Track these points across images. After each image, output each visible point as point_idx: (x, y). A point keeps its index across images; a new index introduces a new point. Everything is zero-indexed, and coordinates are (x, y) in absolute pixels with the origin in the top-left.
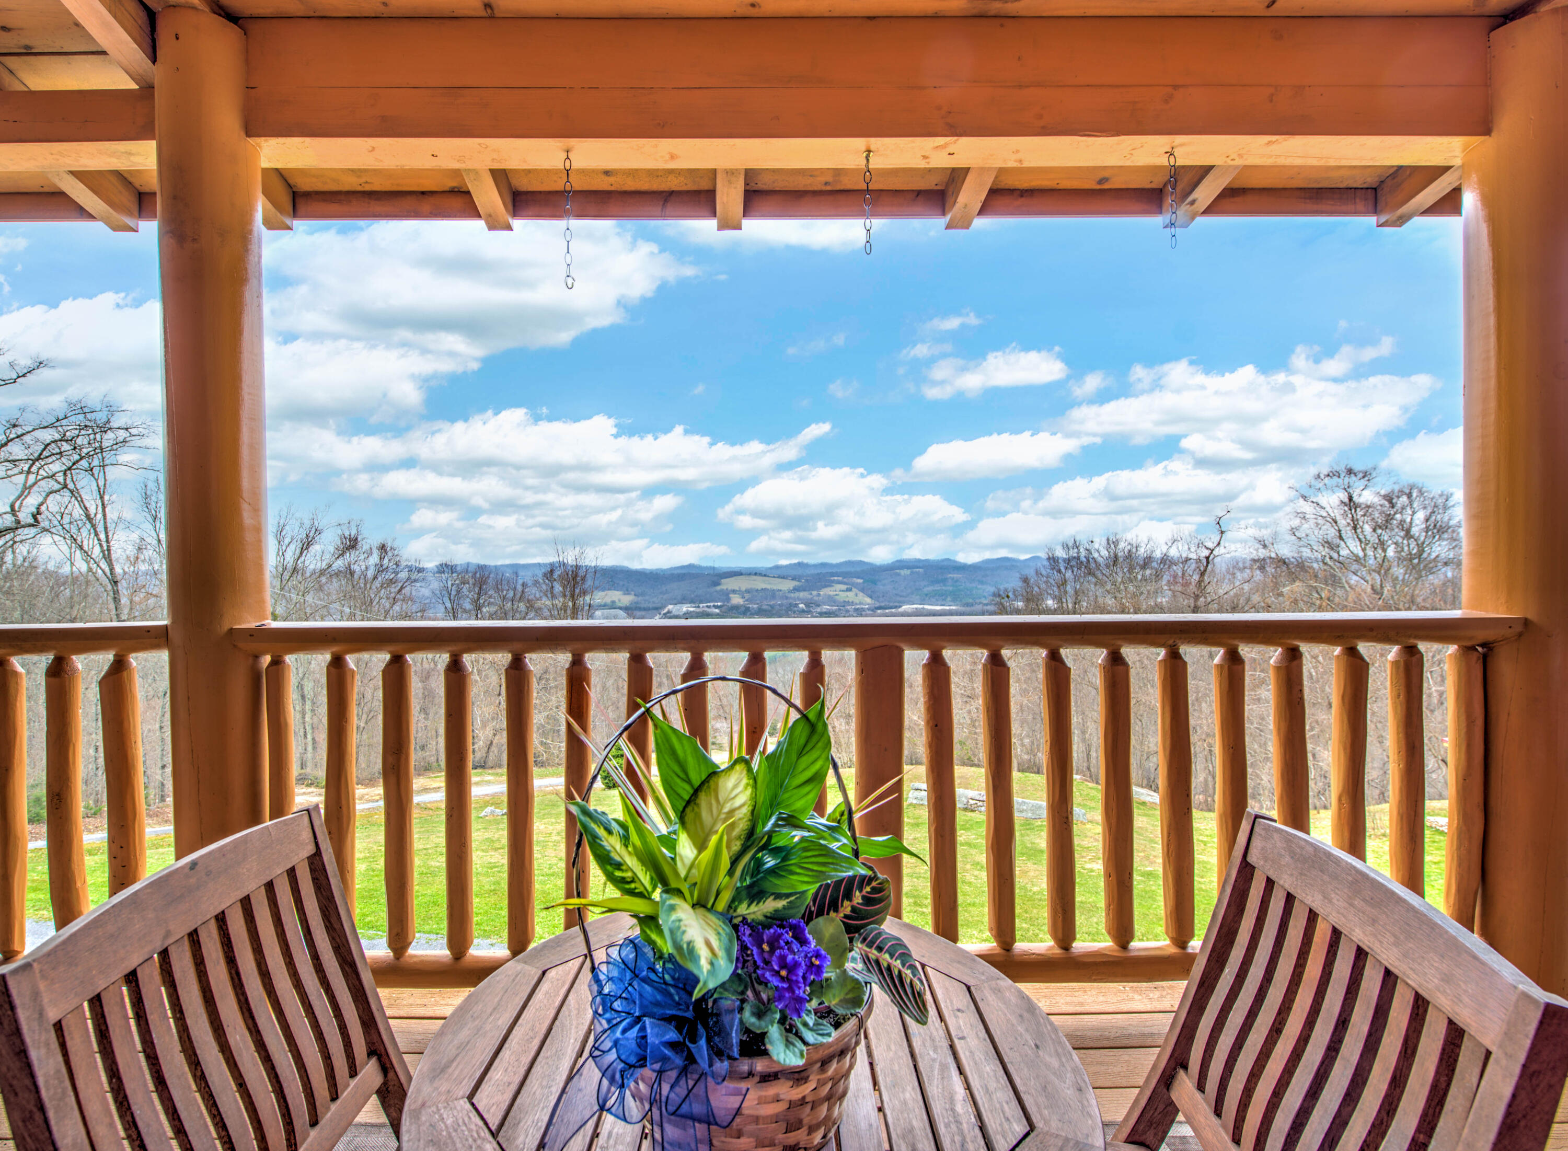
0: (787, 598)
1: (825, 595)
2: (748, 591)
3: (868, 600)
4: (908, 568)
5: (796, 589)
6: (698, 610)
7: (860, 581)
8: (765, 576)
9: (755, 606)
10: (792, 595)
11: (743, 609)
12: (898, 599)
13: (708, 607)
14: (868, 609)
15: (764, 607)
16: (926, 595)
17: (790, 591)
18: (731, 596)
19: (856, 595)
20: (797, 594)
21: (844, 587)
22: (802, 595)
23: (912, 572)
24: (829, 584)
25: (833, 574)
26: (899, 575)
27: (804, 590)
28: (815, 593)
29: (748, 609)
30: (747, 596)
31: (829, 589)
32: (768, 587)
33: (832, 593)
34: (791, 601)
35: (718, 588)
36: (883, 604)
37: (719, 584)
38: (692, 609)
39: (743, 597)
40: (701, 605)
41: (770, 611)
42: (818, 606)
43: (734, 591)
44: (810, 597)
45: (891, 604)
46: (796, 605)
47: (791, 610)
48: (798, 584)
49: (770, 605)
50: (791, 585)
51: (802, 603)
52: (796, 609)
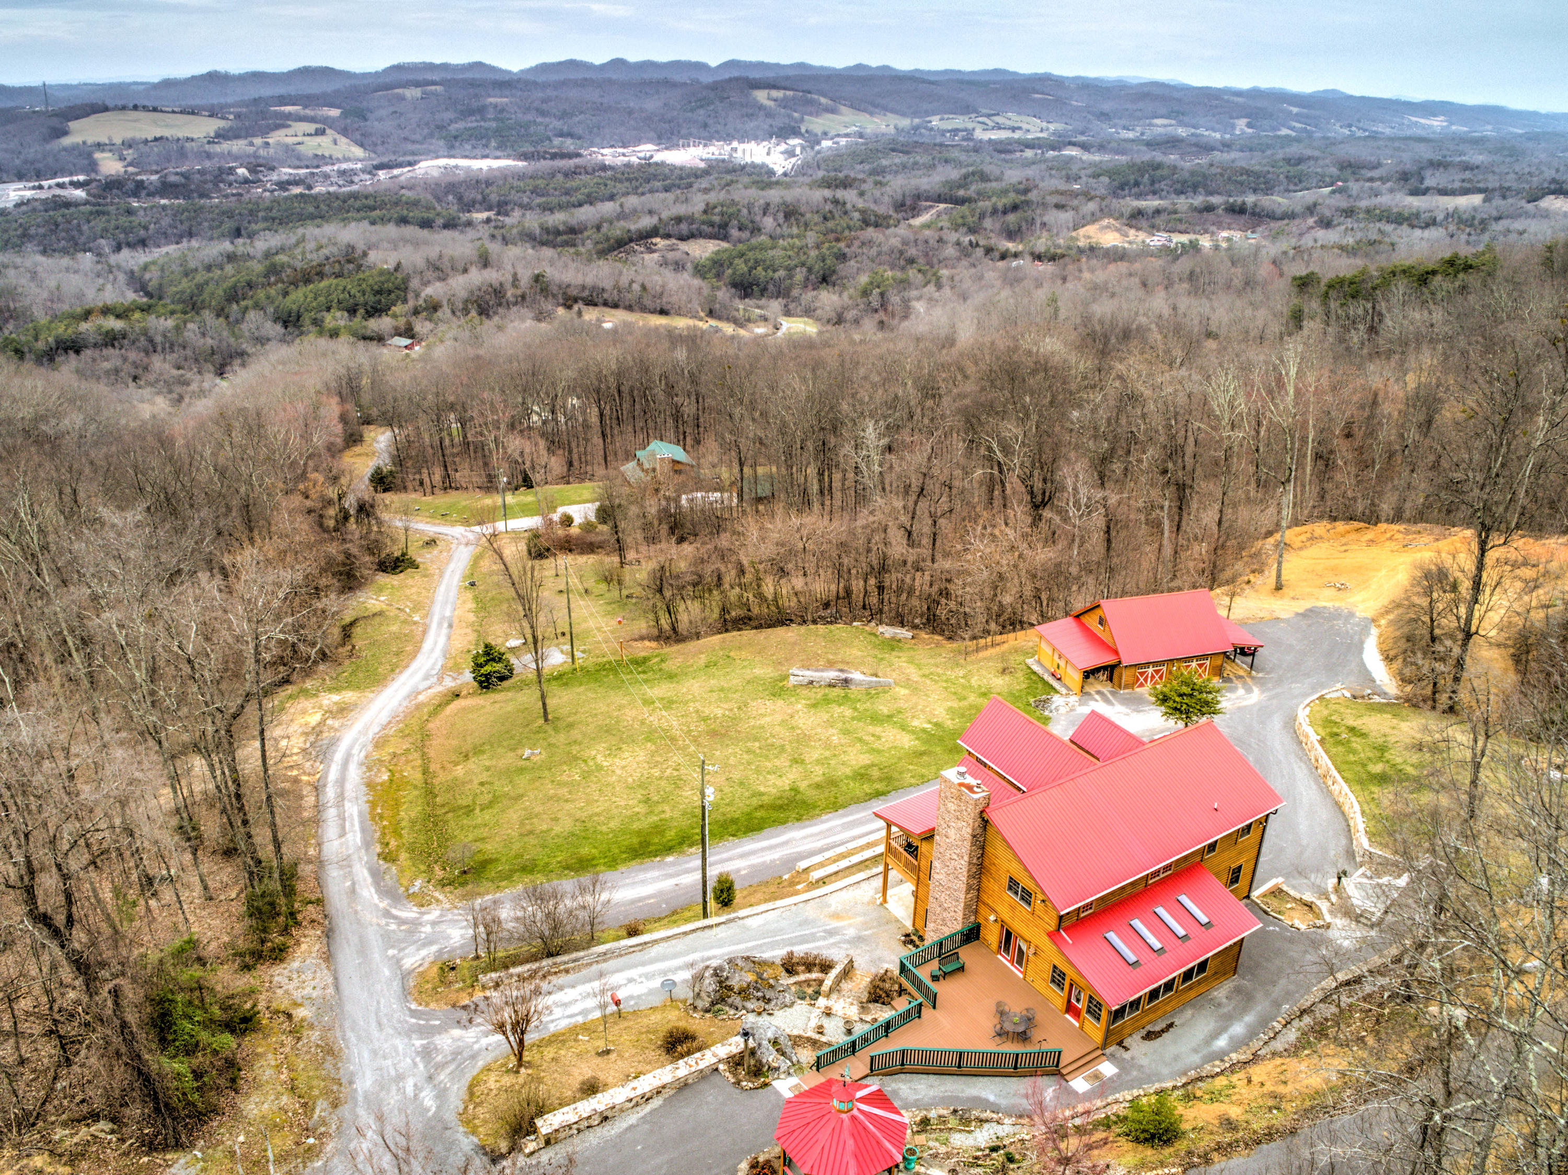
0: (209, 156)
1: (278, 144)
2: (128, 144)
3: (358, 152)
4: (417, 84)
5: (221, 136)
6: (43, 195)
7: (335, 113)
8: (155, 110)
9: (154, 178)
10: (218, 148)
11: (130, 186)
12: (410, 147)
13: (61, 186)
14: (363, 171)
15: (173, 179)
16: (456, 137)
17: (211, 140)
18: (98, 155)
19: (335, 142)
20: (225, 146)
21: (311, 127)
22: (238, 146)
23: (424, 93)
24: (282, 122)
25: (283, 100)
26: (402, 98)
27: (237, 137)
28: (258, 141)
29: (140, 185)
30: (130, 154)
31: (282, 132)
32: (167, 133)
33: (290, 140)
34: (215, 160)
35: (67, 141)
36: (385, 159)
37: (65, 133)
38: (28, 194)
39: (122, 158)
40: (45, 183)
41: (184, 186)
42: (273, 169)
43: (99, 146)
44: (251, 150)
45: (401, 159)
46: (231, 171)
47: (222, 181)
48: (221, 124)
49: (182, 174)
50: (210, 125)
51: (241, 166)
52: (232, 178)
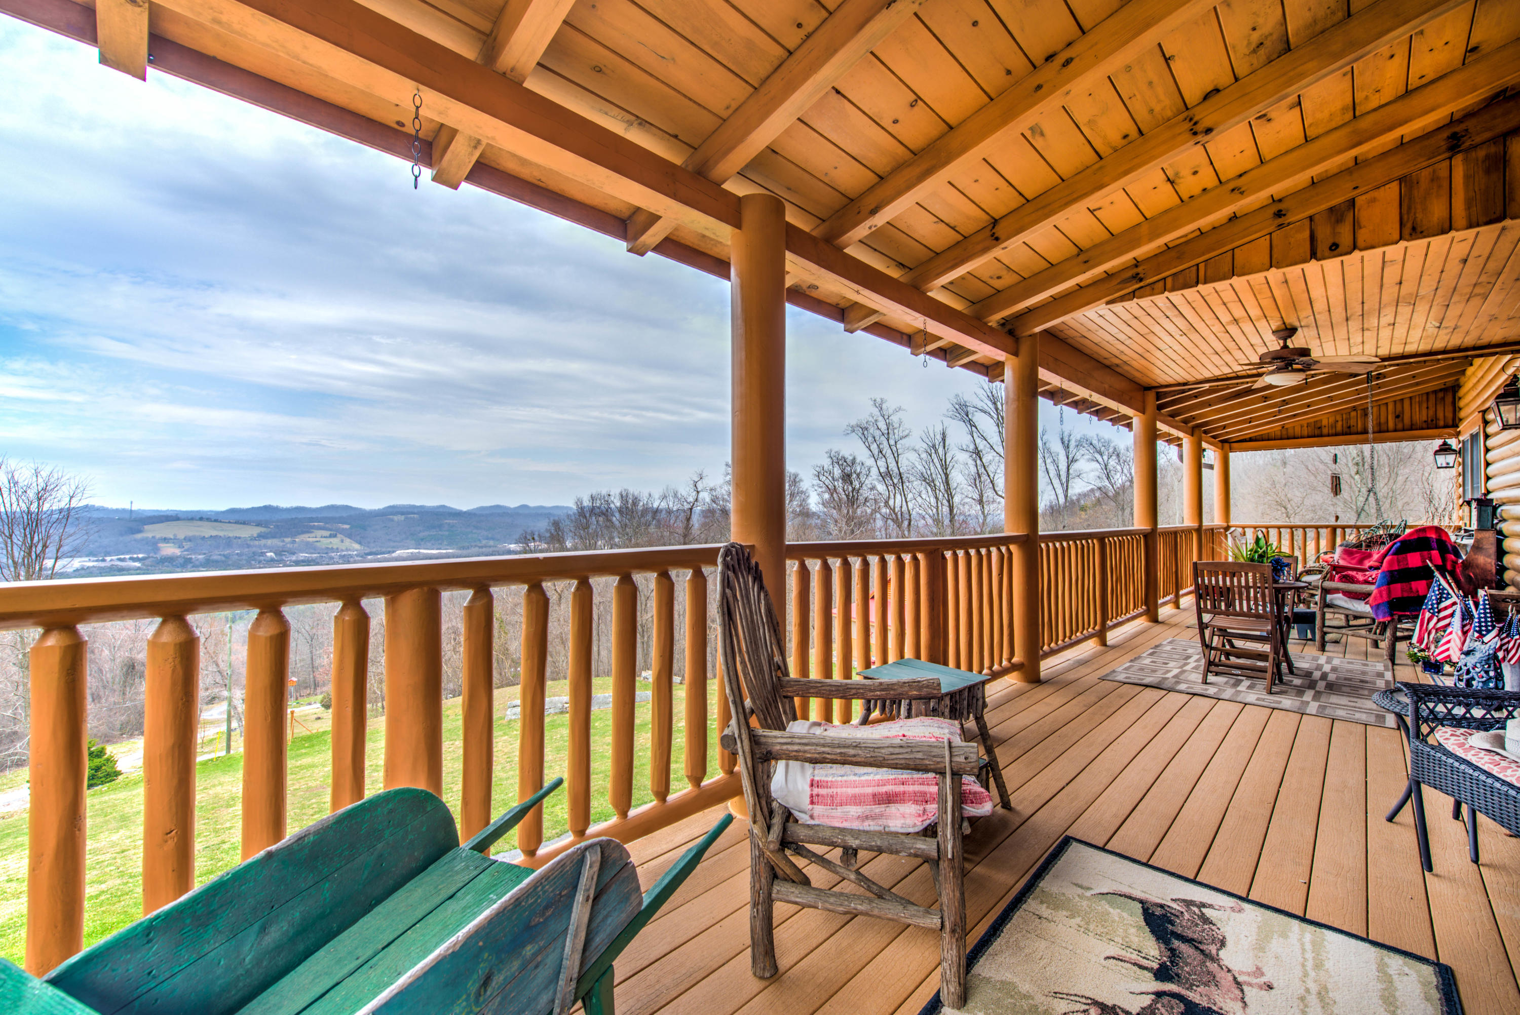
0: (249, 546)
1: (302, 541)
2: (188, 539)
3: (357, 546)
4: (402, 514)
5: (261, 536)
6: (102, 564)
7: (347, 526)
8: (216, 521)
9: (201, 557)
10: (257, 543)
11: (181, 561)
12: (392, 544)
13: (120, 560)
14: (357, 555)
15: (215, 557)
16: (422, 540)
17: (253, 539)
18: (161, 545)
19: (342, 541)
20: (263, 542)
21: (327, 533)
22: (269, 542)
23: (406, 518)
24: (308, 530)
25: (312, 520)
26: (392, 520)
27: (274, 537)
28: (288, 540)
29: (189, 561)
30: (187, 545)
31: (307, 535)
32: (221, 534)
33: (311, 540)
34: (254, 549)
35: (139, 536)
36: (374, 550)
37: (140, 531)
38: (91, 564)
39: (181, 546)
40: (108, 559)
41: (223, 562)
42: (294, 554)
43: (166, 540)
44: (281, 544)
45: (384, 550)
46: (263, 554)
47: (255, 560)
48: (263, 530)
49: (224, 555)
50: (255, 531)
51: (271, 551)
52: (262, 558)
